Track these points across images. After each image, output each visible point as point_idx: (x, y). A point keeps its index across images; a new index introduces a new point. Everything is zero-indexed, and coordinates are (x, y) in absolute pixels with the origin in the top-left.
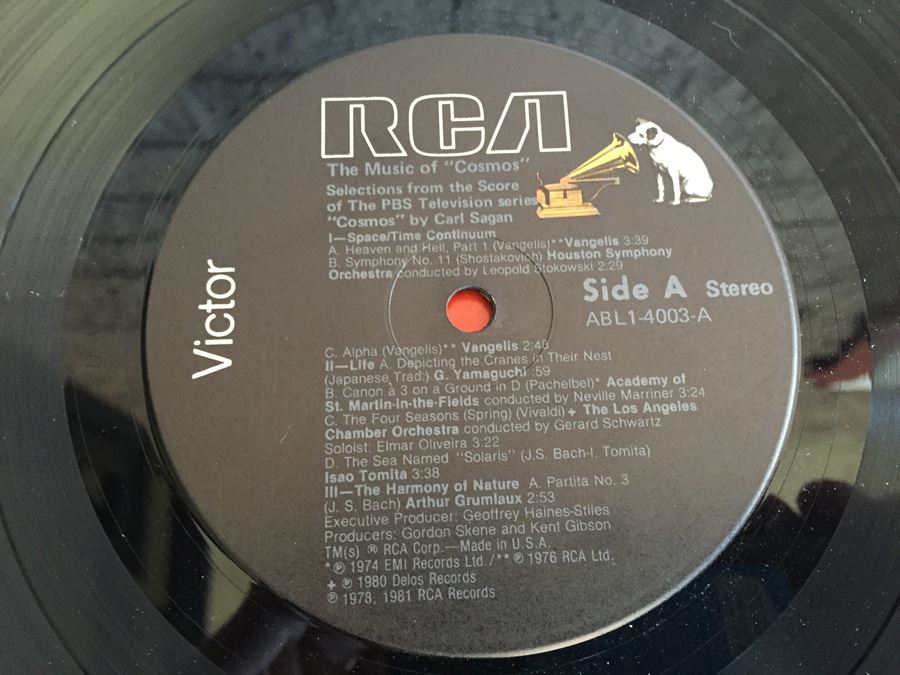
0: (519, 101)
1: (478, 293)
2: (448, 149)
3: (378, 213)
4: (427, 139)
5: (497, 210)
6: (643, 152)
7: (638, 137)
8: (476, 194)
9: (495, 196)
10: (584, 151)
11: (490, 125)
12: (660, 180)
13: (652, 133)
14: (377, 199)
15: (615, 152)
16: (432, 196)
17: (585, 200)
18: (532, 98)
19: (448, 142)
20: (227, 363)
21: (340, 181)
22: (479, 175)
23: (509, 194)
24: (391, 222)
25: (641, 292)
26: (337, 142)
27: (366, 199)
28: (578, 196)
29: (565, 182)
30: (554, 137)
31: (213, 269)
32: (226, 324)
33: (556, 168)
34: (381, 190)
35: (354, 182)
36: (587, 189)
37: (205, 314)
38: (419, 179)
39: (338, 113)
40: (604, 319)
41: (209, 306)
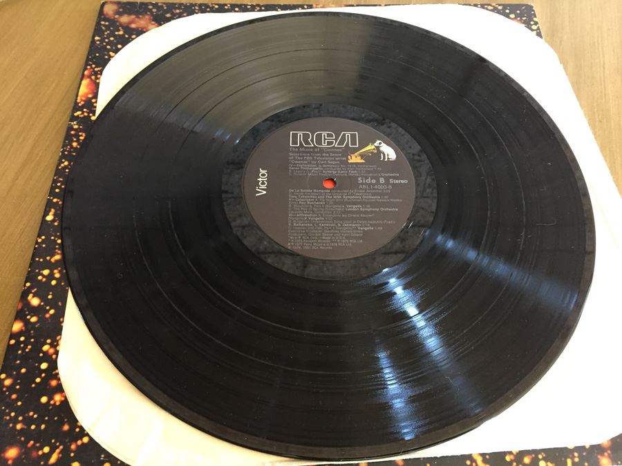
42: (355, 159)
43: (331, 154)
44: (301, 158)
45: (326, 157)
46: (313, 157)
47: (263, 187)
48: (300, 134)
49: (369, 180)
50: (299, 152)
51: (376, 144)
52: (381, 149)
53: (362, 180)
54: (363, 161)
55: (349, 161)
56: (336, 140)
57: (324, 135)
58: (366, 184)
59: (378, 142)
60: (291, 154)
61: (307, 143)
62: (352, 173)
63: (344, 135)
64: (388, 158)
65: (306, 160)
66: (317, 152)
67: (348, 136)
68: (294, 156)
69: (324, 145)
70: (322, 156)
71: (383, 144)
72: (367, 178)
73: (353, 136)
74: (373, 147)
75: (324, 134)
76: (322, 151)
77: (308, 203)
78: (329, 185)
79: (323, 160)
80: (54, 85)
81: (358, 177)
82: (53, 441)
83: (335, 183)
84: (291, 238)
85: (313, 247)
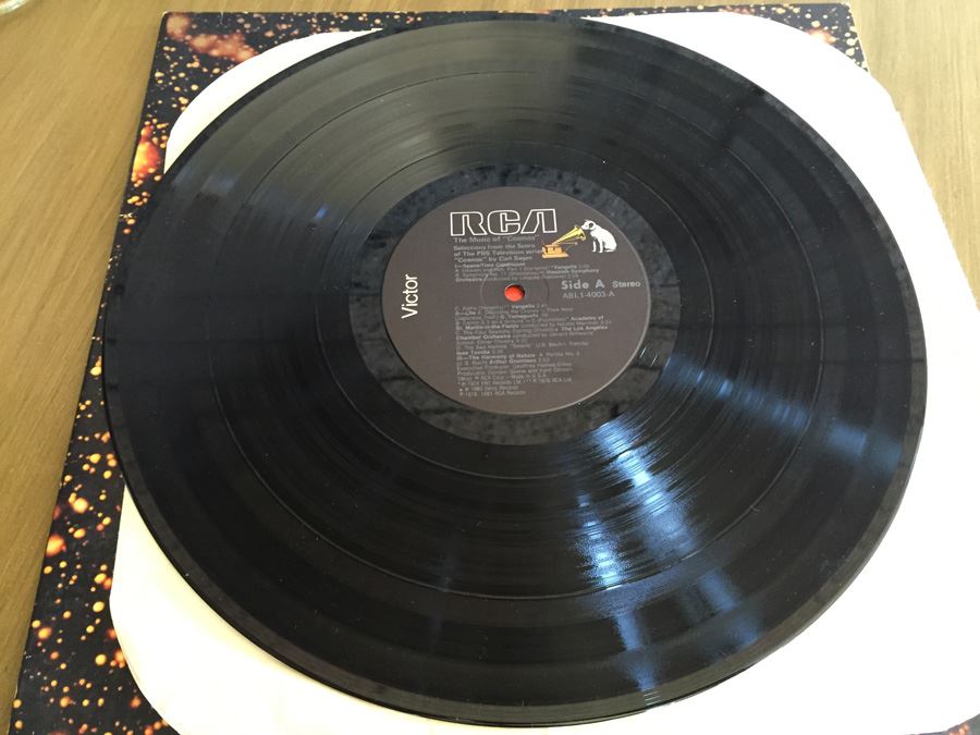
0: (535, 213)
1: (518, 287)
2: (504, 231)
3: (475, 257)
4: (495, 227)
5: (525, 255)
6: (587, 232)
7: (586, 226)
8: (517, 249)
9: (525, 250)
10: (562, 232)
11: (522, 222)
12: (594, 243)
13: (591, 225)
14: (475, 251)
15: (576, 232)
16: (498, 250)
17: (563, 251)
18: (540, 212)
19: (504, 229)
20: (415, 312)
21: (459, 244)
22: (518, 242)
23: (531, 249)
24: (481, 260)
25: (586, 286)
26: (458, 229)
27: (470, 251)
28: (560, 250)
29: (554, 244)
30: (549, 226)
31: (408, 278)
32: (414, 298)
33: (550, 239)
34: (476, 248)
35: (464, 244)
36: (563, 247)
37: (405, 295)
38: (492, 243)
39: (458, 219)
40: (571, 296)
41: (407, 292)
80: (94, 151)
82: (117, 724)
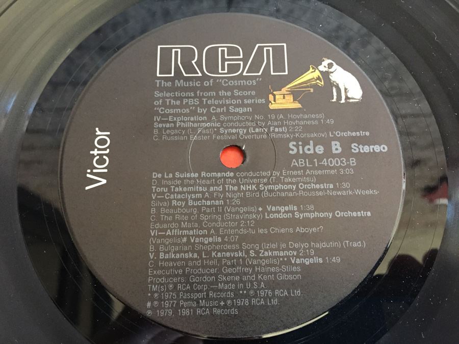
42: (282, 101)
43: (237, 93)
44: (178, 103)
45: (227, 97)
46: (200, 98)
47: (101, 169)
48: (176, 50)
49: (311, 147)
50: (173, 89)
51: (321, 68)
52: (333, 77)
53: (297, 146)
54: (297, 105)
55: (272, 107)
56: (245, 60)
57: (223, 51)
58: (305, 156)
59: (327, 62)
60: (157, 94)
61: (190, 69)
62: (278, 131)
63: (261, 48)
64: (347, 98)
65: (187, 106)
66: (209, 89)
67: (268, 51)
68: (164, 98)
69: (223, 72)
70: (218, 97)
71: (335, 66)
72: (305, 143)
73: (278, 51)
74: (317, 74)
75: (222, 48)
76: (217, 86)
77: (190, 203)
78: (231, 159)
79: (221, 106)
81: (289, 140)
83: (243, 154)
84: (154, 288)
85: (199, 312)
